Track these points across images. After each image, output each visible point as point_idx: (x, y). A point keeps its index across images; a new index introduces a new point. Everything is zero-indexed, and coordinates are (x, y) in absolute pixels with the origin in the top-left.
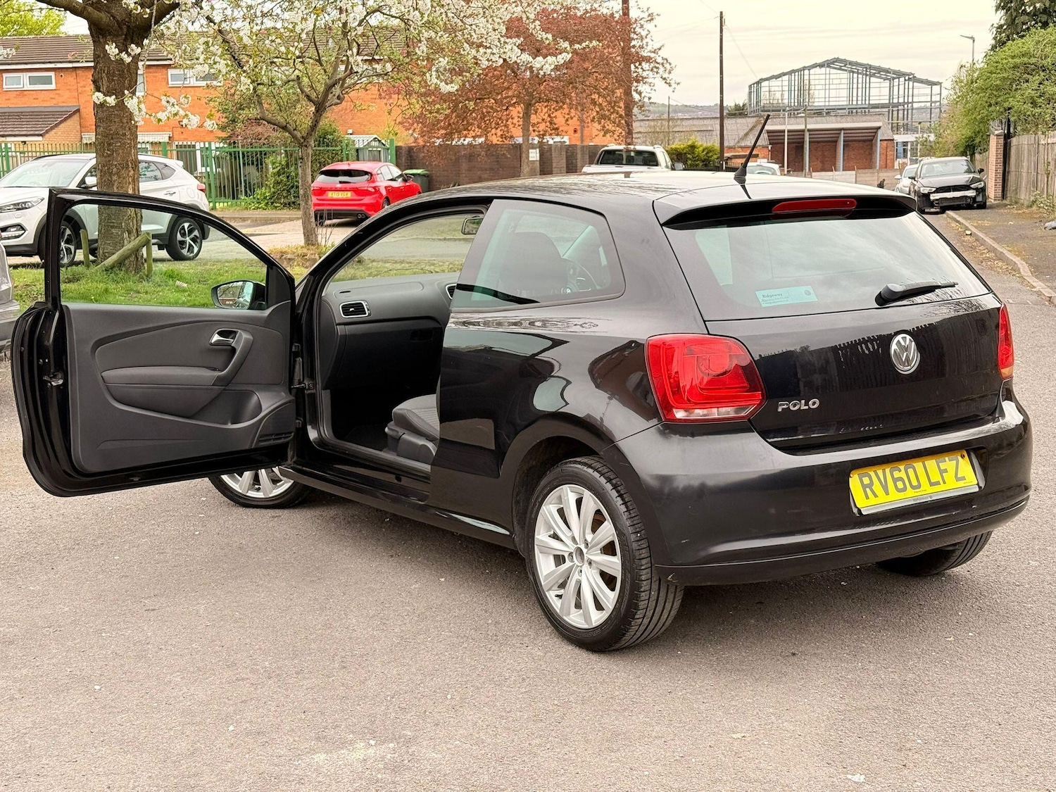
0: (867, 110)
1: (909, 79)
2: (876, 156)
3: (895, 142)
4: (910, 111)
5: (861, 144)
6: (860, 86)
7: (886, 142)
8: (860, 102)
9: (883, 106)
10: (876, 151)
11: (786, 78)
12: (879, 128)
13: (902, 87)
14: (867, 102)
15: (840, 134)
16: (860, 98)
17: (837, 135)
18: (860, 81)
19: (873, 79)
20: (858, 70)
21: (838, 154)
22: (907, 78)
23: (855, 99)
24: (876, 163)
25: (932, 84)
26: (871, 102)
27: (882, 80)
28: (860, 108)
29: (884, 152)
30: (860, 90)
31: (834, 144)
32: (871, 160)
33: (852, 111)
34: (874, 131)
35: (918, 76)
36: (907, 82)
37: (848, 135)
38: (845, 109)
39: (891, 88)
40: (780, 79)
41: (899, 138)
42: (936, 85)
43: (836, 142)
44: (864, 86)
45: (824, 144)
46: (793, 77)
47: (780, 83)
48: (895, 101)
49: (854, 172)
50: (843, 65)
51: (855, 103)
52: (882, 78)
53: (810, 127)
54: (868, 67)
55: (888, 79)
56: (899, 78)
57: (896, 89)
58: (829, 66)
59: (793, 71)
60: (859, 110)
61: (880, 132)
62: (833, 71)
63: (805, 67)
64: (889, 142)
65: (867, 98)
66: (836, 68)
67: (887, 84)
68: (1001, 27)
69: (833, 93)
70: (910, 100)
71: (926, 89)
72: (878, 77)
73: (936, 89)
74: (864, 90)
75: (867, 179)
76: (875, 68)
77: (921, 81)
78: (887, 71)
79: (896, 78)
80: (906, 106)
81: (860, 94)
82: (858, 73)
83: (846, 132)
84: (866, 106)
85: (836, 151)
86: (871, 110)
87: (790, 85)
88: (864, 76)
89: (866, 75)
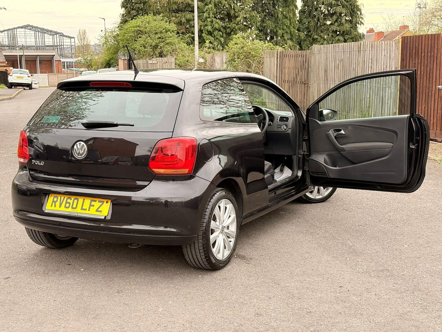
0: (44, 48)
1: (61, 35)
2: (54, 67)
3: (61, 62)
4: (63, 49)
5: (47, 62)
6: (40, 37)
7: (57, 62)
8: (40, 44)
9: (51, 46)
10: (54, 65)
11: (6, 32)
12: (54, 55)
13: (58, 39)
14: (44, 44)
15: (37, 57)
16: (40, 43)
17: (36, 58)
18: (40, 35)
19: (45, 35)
20: (38, 30)
21: (37, 66)
22: (60, 35)
23: (38, 42)
24: (54, 70)
25: (71, 38)
26: (46, 44)
27: (49, 35)
28: (41, 47)
29: (57, 66)
30: (40, 39)
31: (35, 62)
32: (52, 69)
33: (37, 48)
34: (52, 56)
35: (65, 34)
36: (60, 37)
37: (41, 58)
38: (35, 47)
39: (53, 39)
40: (4, 32)
41: (63, 60)
42: (72, 38)
43: (35, 61)
44: (42, 37)
45: (30, 62)
46: (9, 32)
47: (4, 35)
48: (56, 44)
49: (47, 74)
50: (31, 28)
51: (38, 44)
52: (49, 34)
53: (25, 54)
54: (43, 29)
55: (51, 35)
56: (56, 35)
57: (55, 39)
58: (25, 28)
59: (9, 30)
60: (41, 48)
61: (54, 57)
62: (27, 30)
63: (14, 28)
64: (59, 62)
65: (44, 43)
66: (28, 29)
67: (51, 37)
68: (123, 15)
69: (28, 40)
70: (62, 44)
71: (68, 40)
72: (47, 34)
73: (73, 40)
74: (42, 39)
75: (53, 77)
76: (46, 30)
77: (66, 36)
78: (51, 31)
79: (54, 35)
80: (61, 47)
81: (40, 41)
82: (38, 32)
83: (40, 57)
84: (44, 46)
85: (36, 65)
86: (46, 48)
87: (8, 35)
88: (41, 33)
89: (42, 33)
